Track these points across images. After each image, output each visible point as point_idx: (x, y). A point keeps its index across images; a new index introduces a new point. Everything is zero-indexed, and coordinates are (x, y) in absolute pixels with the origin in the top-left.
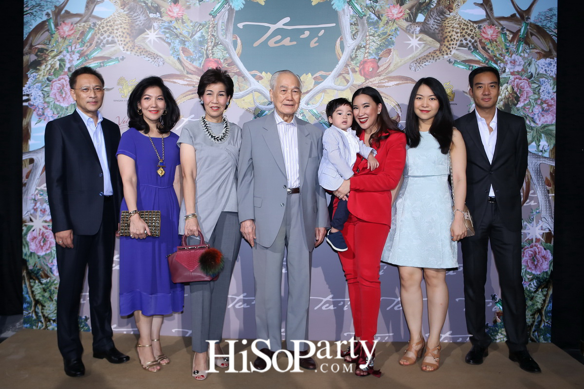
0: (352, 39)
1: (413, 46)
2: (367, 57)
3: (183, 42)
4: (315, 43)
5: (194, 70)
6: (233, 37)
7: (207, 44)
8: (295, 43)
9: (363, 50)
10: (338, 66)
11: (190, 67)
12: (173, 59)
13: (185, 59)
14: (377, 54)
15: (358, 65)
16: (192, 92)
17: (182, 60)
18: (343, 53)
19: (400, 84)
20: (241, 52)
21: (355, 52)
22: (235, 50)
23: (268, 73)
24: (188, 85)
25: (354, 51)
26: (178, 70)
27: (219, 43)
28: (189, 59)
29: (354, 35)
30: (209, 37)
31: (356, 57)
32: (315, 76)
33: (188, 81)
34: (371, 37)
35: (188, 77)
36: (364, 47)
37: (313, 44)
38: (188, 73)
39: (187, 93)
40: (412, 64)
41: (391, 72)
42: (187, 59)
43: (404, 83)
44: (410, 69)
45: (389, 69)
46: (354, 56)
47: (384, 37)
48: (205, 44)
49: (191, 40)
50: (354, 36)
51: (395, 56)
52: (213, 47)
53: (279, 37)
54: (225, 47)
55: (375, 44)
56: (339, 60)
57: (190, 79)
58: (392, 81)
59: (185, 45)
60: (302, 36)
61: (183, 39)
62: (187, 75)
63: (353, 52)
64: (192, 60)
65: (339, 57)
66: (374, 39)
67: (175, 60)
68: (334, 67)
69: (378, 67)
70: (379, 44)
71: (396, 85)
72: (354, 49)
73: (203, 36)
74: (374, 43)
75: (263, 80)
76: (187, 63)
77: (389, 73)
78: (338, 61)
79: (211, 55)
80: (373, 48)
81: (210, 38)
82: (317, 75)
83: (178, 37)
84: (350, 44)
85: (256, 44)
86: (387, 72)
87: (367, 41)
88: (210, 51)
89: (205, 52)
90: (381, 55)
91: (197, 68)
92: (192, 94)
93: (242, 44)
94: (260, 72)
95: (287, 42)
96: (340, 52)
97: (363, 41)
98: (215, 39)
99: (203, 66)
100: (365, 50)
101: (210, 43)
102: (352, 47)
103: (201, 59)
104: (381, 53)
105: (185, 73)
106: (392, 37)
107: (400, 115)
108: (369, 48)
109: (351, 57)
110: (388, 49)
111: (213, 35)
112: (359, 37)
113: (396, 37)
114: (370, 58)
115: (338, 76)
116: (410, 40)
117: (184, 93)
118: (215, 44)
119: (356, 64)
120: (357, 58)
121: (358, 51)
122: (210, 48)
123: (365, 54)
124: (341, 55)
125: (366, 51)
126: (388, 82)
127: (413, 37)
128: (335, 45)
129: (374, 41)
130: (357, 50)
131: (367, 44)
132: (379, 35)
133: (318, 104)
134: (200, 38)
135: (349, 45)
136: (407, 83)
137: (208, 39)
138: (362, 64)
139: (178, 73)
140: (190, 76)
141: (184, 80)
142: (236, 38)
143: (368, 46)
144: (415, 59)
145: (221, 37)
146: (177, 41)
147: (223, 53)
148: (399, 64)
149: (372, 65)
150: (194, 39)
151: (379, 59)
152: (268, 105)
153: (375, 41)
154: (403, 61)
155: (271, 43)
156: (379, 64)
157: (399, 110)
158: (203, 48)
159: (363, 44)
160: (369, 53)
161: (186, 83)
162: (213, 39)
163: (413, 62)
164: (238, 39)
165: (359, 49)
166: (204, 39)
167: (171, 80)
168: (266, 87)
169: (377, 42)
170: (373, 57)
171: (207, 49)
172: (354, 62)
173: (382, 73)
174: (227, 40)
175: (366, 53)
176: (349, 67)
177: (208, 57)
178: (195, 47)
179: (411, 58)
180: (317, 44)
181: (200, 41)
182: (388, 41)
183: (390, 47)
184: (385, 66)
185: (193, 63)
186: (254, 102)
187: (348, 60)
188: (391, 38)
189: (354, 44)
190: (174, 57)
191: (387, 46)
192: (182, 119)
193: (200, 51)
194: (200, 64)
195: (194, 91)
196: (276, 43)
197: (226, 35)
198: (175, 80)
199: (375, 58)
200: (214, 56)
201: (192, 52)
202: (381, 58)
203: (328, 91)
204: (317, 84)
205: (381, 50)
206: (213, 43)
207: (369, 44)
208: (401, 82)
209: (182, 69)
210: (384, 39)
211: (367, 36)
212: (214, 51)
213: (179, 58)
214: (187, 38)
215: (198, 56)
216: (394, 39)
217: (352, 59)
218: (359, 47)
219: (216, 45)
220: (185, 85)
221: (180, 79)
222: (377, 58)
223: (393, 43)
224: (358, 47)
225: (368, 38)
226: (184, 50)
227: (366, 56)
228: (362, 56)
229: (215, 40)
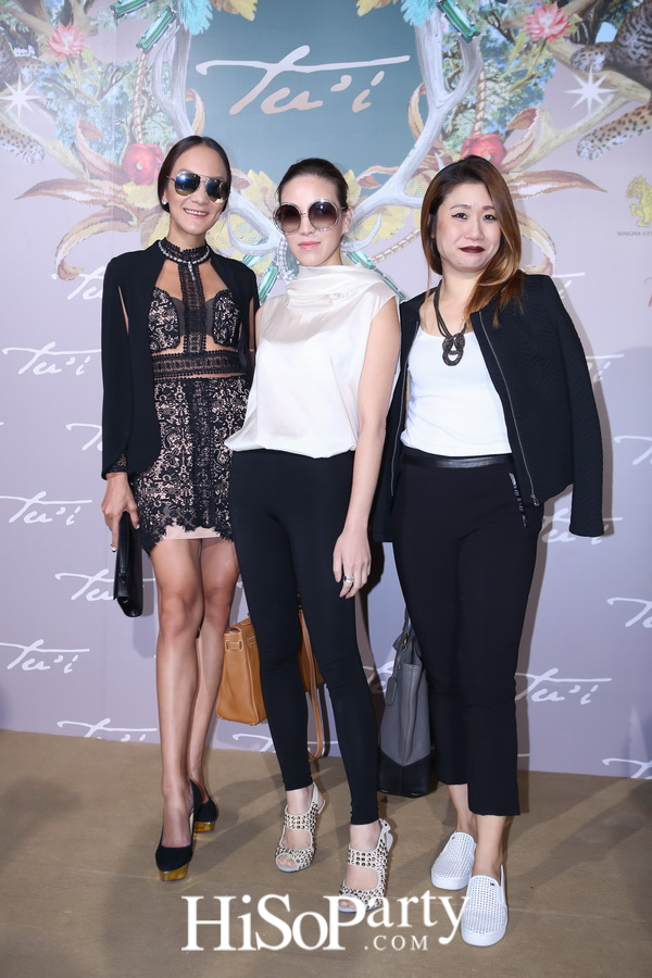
0: (446, 89)
1: (586, 101)
2: (480, 129)
3: (82, 109)
4: (363, 102)
5: (106, 169)
6: (187, 96)
7: (132, 111)
8: (319, 103)
9: (470, 114)
10: (413, 153)
11: (98, 163)
12: (60, 148)
13: (87, 145)
14: (502, 122)
15: (459, 148)
16: (100, 218)
17: (79, 147)
18: (424, 122)
19: (555, 189)
20: (203, 126)
21: (454, 120)
22: (191, 123)
23: (261, 173)
24: (92, 202)
25: (451, 117)
26: (73, 169)
27: (158, 109)
28: (95, 146)
29: (450, 81)
30: (137, 96)
31: (455, 130)
32: (362, 176)
33: (93, 194)
34: (490, 84)
35: (93, 186)
36: (474, 107)
37: (359, 104)
38: (92, 176)
39: (91, 221)
40: (583, 143)
41: (535, 161)
42: (91, 147)
43: (564, 187)
44: (579, 153)
45: (531, 156)
46: (450, 128)
47: (519, 82)
48: (128, 113)
49: (98, 103)
50: (451, 83)
51: (544, 125)
52: (145, 118)
53: (285, 92)
54: (170, 118)
55: (497, 99)
56: (417, 138)
57: (97, 190)
58: (536, 183)
59: (87, 115)
60: (335, 88)
61: (83, 102)
62: (90, 181)
63: (447, 119)
64: (102, 149)
65: (416, 133)
66: (497, 87)
67: (67, 149)
68: (406, 155)
69: (505, 152)
70: (507, 98)
71: (545, 191)
72: (450, 113)
73: (123, 95)
74: (496, 97)
75: (249, 188)
76: (90, 155)
77: (528, 165)
78: (415, 142)
79: (140, 136)
80: (495, 108)
81: (139, 98)
82: (367, 173)
83: (71, 97)
84: (442, 100)
85: (236, 109)
86: (523, 163)
87: (479, 92)
88: (139, 128)
89: (127, 130)
90: (513, 125)
91: (111, 166)
92: (102, 222)
93: (205, 110)
94: (243, 171)
95: (302, 102)
96: (419, 120)
97: (472, 93)
98: (150, 100)
99: (123, 161)
100: (477, 114)
101: (138, 110)
102: (446, 109)
103: (120, 145)
104: (511, 119)
105: (86, 176)
106: (538, 81)
107: (553, 260)
108: (483, 109)
109: (443, 131)
110: (529, 111)
111: (144, 93)
112: (462, 85)
113: (546, 81)
114: (485, 131)
115: (413, 176)
116: (580, 87)
117: (85, 221)
118: (148, 111)
119: (455, 146)
120: (458, 133)
121: (460, 116)
122: (138, 120)
123: (475, 124)
124: (420, 127)
125: (479, 117)
126: (526, 186)
127: (586, 79)
128: (408, 104)
129: (495, 93)
130: (456, 115)
131: (479, 101)
132: (507, 79)
133: (368, 240)
134: (117, 98)
135: (438, 104)
136: (571, 187)
137: (133, 101)
138: (467, 148)
139: (71, 176)
140: (96, 182)
141: (84, 192)
142: (194, 96)
143: (481, 105)
144: (591, 131)
145: (160, 94)
146: (71, 107)
147: (167, 131)
148: (553, 144)
149: (490, 148)
150: (106, 101)
151: (508, 134)
152: (259, 243)
153: (499, 91)
154: (562, 136)
155: (268, 106)
156: (507, 145)
157: (550, 249)
158: (124, 120)
159: (472, 99)
160: (485, 120)
161: (88, 197)
162: (146, 100)
163: (585, 138)
164: (198, 98)
165: (462, 112)
166: (126, 102)
167: (59, 192)
168: (255, 204)
169: (503, 95)
170: (493, 130)
171: (132, 124)
172: (451, 142)
173: (513, 164)
174: (174, 103)
175: (477, 121)
176: (439, 153)
177: (133, 140)
178: (108, 118)
179: (580, 128)
180: (368, 104)
181: (118, 106)
182: (527, 90)
183: (532, 106)
184: (521, 150)
185: (103, 153)
186: (231, 238)
187: (437, 138)
188: (535, 84)
189: (451, 101)
190: (64, 142)
191: (526, 102)
192: (81, 275)
193: (117, 129)
194: (118, 156)
195: (107, 214)
196: (279, 104)
197: (173, 93)
198: (66, 193)
199: (497, 132)
200: (148, 137)
201: (100, 130)
202: (512, 130)
203: (391, 209)
204: (366, 193)
205: (513, 112)
206: (144, 109)
207: (485, 100)
208: (556, 185)
209: (81, 168)
210: (519, 86)
211: (480, 81)
212: (147, 126)
213: (73, 144)
214: (89, 99)
215: (113, 138)
216: (542, 86)
217: (446, 136)
218: (462, 108)
219: (150, 113)
220: (86, 202)
221: (76, 190)
222: (502, 131)
223: (540, 96)
224: (459, 107)
225: (482, 85)
226: (85, 128)
227: (476, 129)
228: (469, 127)
229: (149, 103)
